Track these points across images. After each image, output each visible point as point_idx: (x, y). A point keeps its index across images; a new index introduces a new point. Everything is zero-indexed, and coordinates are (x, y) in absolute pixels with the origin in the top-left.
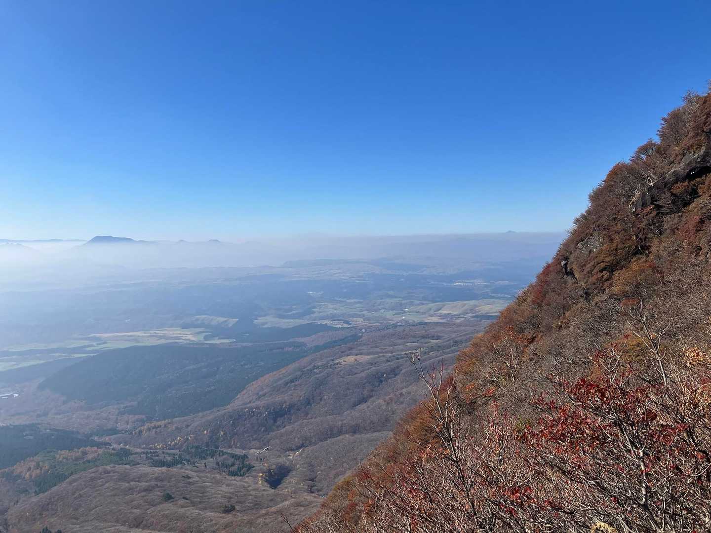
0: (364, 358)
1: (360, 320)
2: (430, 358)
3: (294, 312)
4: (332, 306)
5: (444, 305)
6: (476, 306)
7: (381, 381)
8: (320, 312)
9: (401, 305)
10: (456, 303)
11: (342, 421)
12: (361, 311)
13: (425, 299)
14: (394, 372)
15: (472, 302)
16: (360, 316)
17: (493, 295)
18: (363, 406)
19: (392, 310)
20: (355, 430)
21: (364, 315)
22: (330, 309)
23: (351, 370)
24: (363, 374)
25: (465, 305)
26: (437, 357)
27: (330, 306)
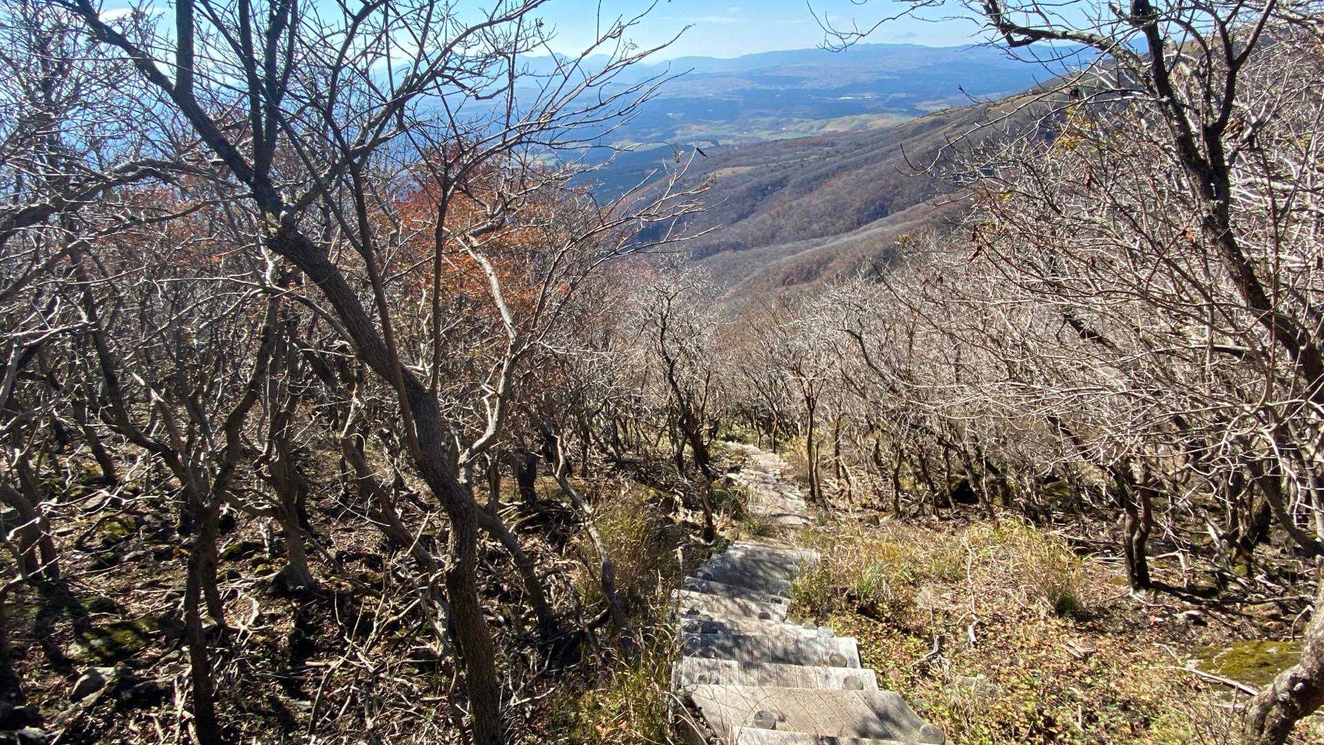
0: (743, 170)
1: (730, 142)
2: (826, 165)
3: (654, 135)
4: (696, 127)
5: (828, 123)
6: (867, 121)
7: (765, 195)
8: (683, 135)
9: (777, 124)
10: (843, 118)
11: (719, 239)
12: (731, 132)
13: (806, 116)
14: (781, 183)
15: (864, 116)
16: (729, 138)
17: (888, 109)
18: (744, 222)
19: (767, 130)
20: (735, 247)
21: (734, 136)
22: (695, 130)
23: (729, 183)
24: (744, 187)
25: (853, 120)
26: (835, 162)
27: (694, 127)
